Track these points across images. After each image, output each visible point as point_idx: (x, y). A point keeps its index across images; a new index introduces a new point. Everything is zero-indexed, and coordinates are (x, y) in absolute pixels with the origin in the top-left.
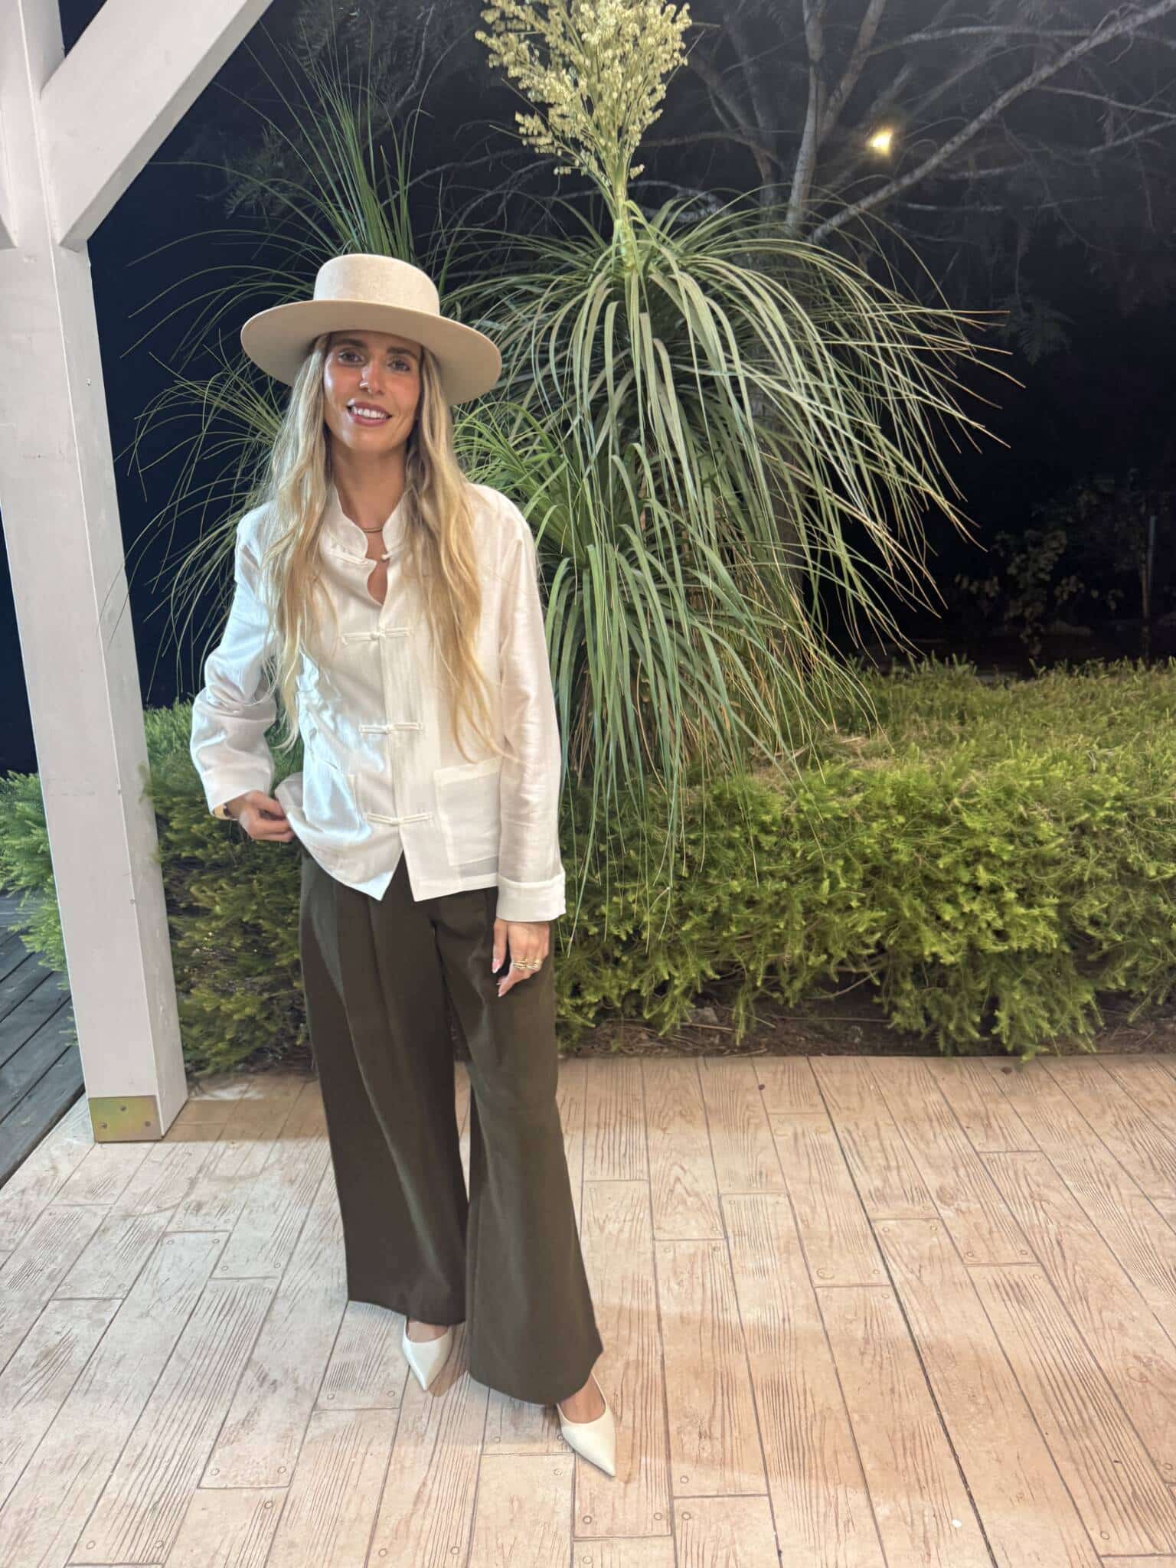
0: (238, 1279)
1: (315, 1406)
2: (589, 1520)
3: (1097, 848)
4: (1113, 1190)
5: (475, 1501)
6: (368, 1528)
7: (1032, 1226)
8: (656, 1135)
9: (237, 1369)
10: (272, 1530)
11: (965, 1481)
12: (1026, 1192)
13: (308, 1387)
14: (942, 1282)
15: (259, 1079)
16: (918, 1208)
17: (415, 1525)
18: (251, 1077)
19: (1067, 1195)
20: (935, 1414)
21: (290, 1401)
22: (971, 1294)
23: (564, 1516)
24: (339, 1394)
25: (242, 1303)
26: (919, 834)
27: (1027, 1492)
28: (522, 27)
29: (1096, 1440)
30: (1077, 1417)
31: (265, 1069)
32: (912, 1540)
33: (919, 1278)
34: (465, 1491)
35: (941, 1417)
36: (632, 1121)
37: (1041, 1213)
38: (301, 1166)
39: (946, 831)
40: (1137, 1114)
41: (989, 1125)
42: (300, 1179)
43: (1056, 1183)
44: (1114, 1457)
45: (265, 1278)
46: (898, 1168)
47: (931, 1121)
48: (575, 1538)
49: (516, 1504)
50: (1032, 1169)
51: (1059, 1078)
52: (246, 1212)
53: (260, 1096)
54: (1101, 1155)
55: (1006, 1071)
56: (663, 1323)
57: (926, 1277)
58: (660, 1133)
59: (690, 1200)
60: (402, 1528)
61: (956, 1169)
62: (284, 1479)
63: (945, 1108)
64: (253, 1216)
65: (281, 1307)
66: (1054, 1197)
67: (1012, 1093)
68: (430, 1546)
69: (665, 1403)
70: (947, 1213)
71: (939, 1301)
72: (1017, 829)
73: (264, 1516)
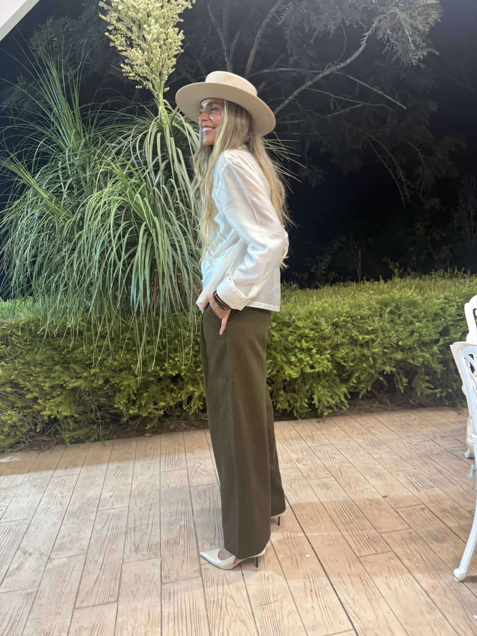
0: (12, 521)
1: (49, 558)
2: (167, 577)
3: (342, 332)
4: (358, 453)
5: (120, 578)
6: (75, 594)
7: (330, 466)
8: (189, 455)
9: (12, 552)
10: (32, 602)
11: (310, 543)
12: (328, 457)
13: (45, 552)
14: (299, 486)
15: (18, 454)
16: (289, 465)
17: (95, 590)
18: (14, 453)
19: (342, 456)
20: (298, 525)
21: (37, 558)
22: (310, 488)
23: (158, 577)
24: (59, 553)
25: (14, 529)
26: (281, 330)
27: (332, 543)
28: (122, 33)
29: (355, 525)
30: (348, 519)
31: (21, 450)
32: (292, 563)
33: (291, 486)
34: (116, 576)
35: (300, 526)
36: (179, 451)
37: (333, 462)
38: (39, 481)
39: (291, 329)
40: (365, 431)
41: (314, 438)
42: (38, 485)
43: (338, 453)
44: (361, 528)
45: (24, 520)
46: (282, 454)
47: (292, 439)
48: (162, 583)
49: (137, 577)
50: (329, 450)
51: (337, 422)
52: (14, 499)
53: (19, 459)
54: (353, 443)
55: (318, 422)
56: (194, 512)
57: (293, 486)
58: (191, 454)
59: (203, 473)
60: (90, 591)
61: (302, 452)
62: (37, 584)
63: (298, 435)
64: (18, 499)
65: (32, 528)
66: (337, 457)
67: (321, 428)
68: (102, 596)
69: (196, 535)
70: (300, 465)
71: (298, 491)
72: (315, 327)
73: (28, 599)
